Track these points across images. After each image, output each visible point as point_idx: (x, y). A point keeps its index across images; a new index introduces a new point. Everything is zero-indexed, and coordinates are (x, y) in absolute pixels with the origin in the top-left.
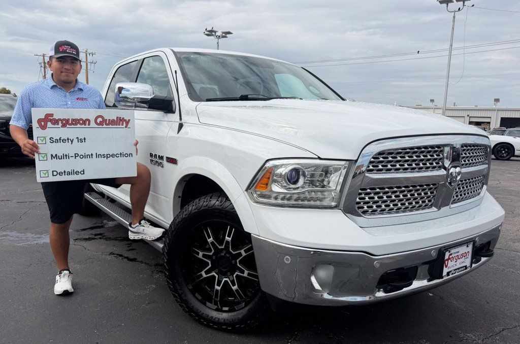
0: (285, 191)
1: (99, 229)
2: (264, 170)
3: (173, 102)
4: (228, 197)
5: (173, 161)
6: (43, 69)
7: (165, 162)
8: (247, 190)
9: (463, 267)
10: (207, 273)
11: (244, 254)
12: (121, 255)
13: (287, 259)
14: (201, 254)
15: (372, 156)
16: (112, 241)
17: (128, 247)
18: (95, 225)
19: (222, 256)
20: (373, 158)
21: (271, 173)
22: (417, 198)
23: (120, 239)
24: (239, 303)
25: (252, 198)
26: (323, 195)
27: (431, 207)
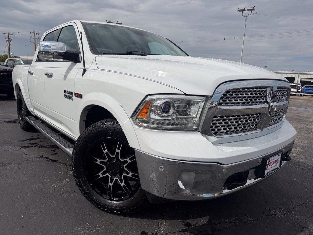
0: (160, 118)
1: (35, 140)
2: (145, 102)
3: (80, 55)
4: (118, 122)
5: (79, 96)
6: (8, 42)
7: (74, 97)
8: (132, 117)
9: (275, 169)
10: (103, 174)
11: (129, 161)
12: (47, 158)
13: (161, 167)
14: (99, 161)
15: (222, 94)
16: (43, 148)
17: (53, 152)
18: (32, 137)
19: (114, 163)
20: (223, 95)
21: (149, 105)
22: (249, 123)
23: (48, 146)
24: (125, 195)
25: (135, 123)
26: (187, 121)
27: (257, 129)
